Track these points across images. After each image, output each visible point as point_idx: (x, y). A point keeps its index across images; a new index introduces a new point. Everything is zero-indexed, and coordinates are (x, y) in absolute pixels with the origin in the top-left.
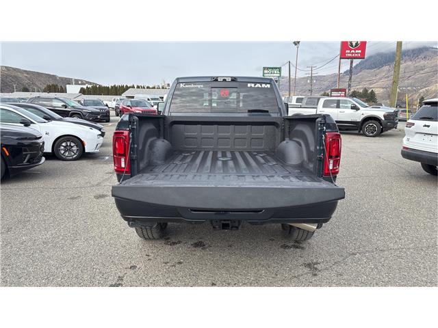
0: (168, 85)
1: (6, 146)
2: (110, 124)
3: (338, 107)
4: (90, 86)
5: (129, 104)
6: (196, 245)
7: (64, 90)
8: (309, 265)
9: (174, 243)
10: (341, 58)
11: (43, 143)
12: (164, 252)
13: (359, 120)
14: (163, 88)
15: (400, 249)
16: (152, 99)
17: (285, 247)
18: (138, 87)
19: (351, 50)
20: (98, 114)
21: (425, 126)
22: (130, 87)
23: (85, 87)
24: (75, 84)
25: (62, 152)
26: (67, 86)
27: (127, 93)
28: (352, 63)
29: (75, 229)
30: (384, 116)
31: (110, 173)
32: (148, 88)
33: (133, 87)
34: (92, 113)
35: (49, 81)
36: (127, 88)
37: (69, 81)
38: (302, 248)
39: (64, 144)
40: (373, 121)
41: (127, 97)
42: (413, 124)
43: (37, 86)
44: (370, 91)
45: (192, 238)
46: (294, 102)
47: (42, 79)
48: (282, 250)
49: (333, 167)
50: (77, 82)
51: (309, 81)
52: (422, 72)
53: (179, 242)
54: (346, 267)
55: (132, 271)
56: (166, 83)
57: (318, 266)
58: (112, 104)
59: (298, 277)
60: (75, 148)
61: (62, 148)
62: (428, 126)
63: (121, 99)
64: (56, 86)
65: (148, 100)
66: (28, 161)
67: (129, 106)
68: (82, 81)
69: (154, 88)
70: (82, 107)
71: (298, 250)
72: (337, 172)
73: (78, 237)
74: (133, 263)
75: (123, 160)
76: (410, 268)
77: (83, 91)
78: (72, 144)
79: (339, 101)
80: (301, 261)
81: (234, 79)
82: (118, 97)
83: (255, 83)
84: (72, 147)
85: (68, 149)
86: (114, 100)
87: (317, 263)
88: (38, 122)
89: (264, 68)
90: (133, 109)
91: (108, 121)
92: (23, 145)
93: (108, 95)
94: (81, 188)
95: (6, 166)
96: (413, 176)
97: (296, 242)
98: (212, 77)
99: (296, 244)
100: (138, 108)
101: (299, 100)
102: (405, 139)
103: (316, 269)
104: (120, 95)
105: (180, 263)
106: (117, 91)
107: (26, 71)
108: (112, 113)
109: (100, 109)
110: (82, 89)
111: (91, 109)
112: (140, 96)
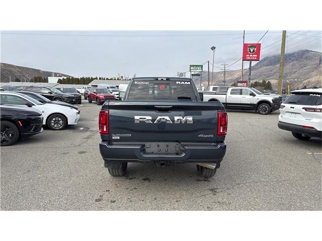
0: (122, 77)
1: (20, 120)
2: (81, 105)
3: (241, 94)
4: (65, 78)
5: (95, 91)
6: (145, 179)
7: (46, 81)
8: (212, 190)
9: (131, 179)
10: (243, 60)
11: (43, 118)
12: (126, 183)
13: (256, 103)
14: (118, 79)
15: (267, 182)
16: (111, 87)
17: (198, 180)
18: (100, 79)
19: (250, 55)
20: (73, 98)
21: (291, 107)
22: (94, 79)
23: (61, 78)
24: (55, 76)
25: (53, 124)
26: (49, 78)
27: (93, 83)
28: (251, 63)
29: (70, 171)
30: (273, 100)
31: (86, 138)
32: (107, 79)
33: (96, 79)
34: (69, 97)
35: (34, 73)
36: (92, 79)
37: (50, 74)
38: (209, 181)
39: (54, 119)
40: (265, 104)
41: (92, 86)
42: (284, 106)
43: (26, 77)
44: (267, 82)
45: (142, 176)
46: (211, 90)
47: (30, 72)
48: (196, 182)
49: (223, 130)
50: (56, 75)
51: (223, 75)
52: (305, 68)
53: (135, 178)
54: (233, 191)
55: (107, 193)
56: (121, 76)
57: (217, 191)
58: (82, 91)
59: (205, 196)
60: (61, 122)
61: (53, 121)
62: (293, 108)
63: (88, 88)
64: (41, 77)
65: (108, 88)
66: (34, 130)
67: (95, 93)
68: (59, 74)
69: (111, 79)
70: (62, 93)
71: (206, 182)
72: (226, 134)
73: (73, 175)
74: (108, 189)
75: (105, 127)
76: (270, 191)
77: (60, 82)
78: (60, 119)
79: (242, 89)
80: (208, 188)
81: (168, 79)
82: (86, 86)
83: (181, 81)
84: (59, 121)
85: (57, 122)
86: (83, 88)
87: (216, 189)
88: (37, 104)
89: (191, 66)
90: (98, 95)
91: (80, 103)
92: (31, 119)
93: (78, 84)
94: (68, 147)
95: (20, 133)
96: (287, 141)
97: (206, 178)
98: (154, 78)
99: (206, 179)
100: (102, 94)
101: (214, 89)
102: (280, 116)
103: (216, 192)
104: (87, 84)
105: (135, 189)
106: (85, 81)
107: (17, 67)
108: (83, 97)
109: (75, 95)
110: (59, 80)
111: (68, 94)
112: (102, 85)
